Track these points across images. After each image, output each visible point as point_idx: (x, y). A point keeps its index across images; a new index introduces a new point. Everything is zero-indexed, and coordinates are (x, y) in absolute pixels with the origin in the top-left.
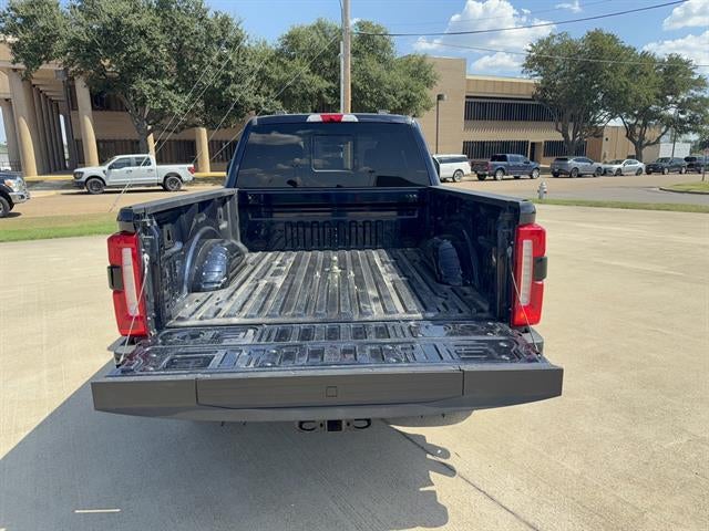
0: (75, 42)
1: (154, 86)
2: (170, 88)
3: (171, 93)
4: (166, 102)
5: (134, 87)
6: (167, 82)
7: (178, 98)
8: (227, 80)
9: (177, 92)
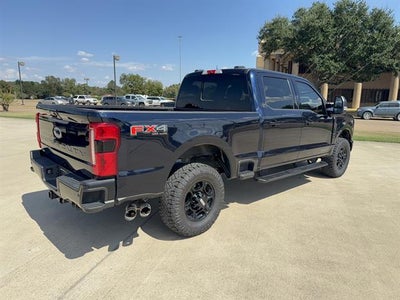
0: (287, 39)
1: (322, 58)
2: (331, 59)
3: (332, 62)
4: (328, 67)
5: (311, 59)
6: (331, 55)
7: (336, 65)
8: (371, 51)
9: (336, 61)
